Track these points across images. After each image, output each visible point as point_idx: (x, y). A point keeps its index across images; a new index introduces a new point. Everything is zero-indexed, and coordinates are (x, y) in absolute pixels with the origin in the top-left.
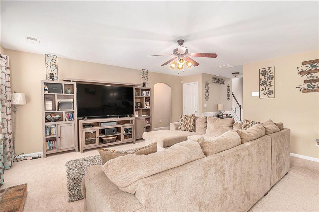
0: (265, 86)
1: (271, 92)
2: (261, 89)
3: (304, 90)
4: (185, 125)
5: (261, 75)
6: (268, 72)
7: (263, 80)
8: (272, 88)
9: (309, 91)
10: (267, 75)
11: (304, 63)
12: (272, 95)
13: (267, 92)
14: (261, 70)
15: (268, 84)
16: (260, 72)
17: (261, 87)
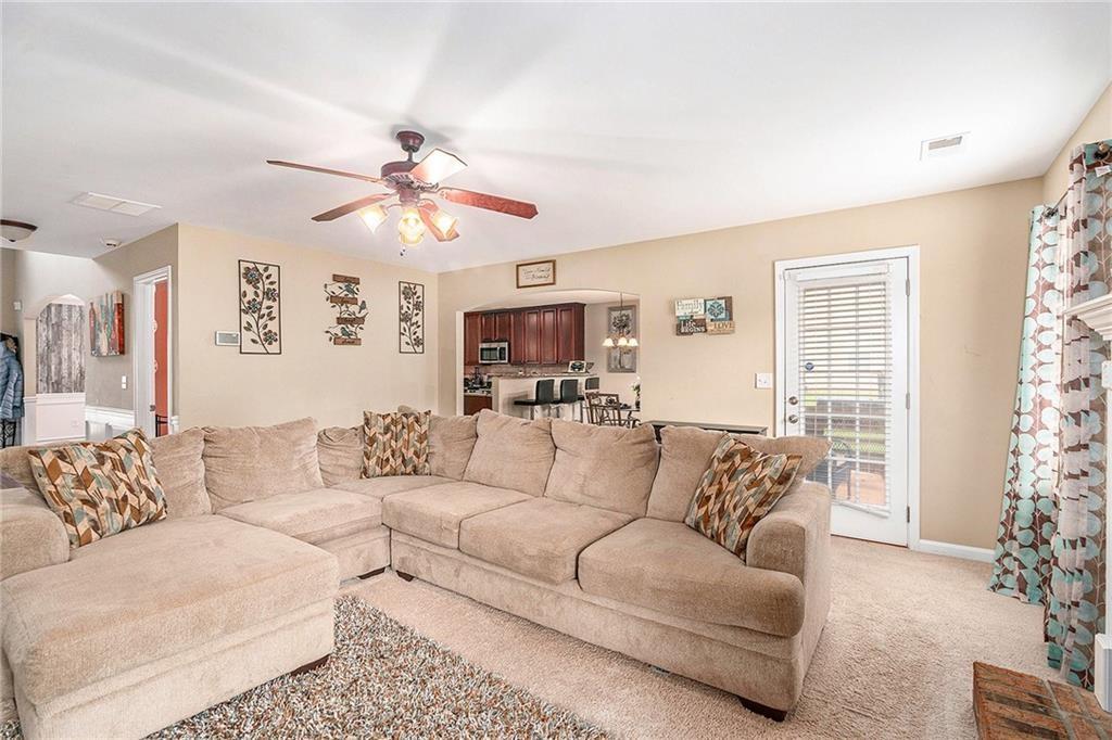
0: (256, 315)
1: (270, 338)
2: (244, 324)
3: (336, 340)
4: (125, 498)
5: (243, 281)
6: (264, 278)
7: (250, 296)
8: (273, 326)
9: (344, 343)
10: (260, 285)
11: (336, 278)
12: (274, 347)
13: (262, 337)
14: (243, 265)
15: (264, 311)
16: (243, 271)
17: (246, 318)
